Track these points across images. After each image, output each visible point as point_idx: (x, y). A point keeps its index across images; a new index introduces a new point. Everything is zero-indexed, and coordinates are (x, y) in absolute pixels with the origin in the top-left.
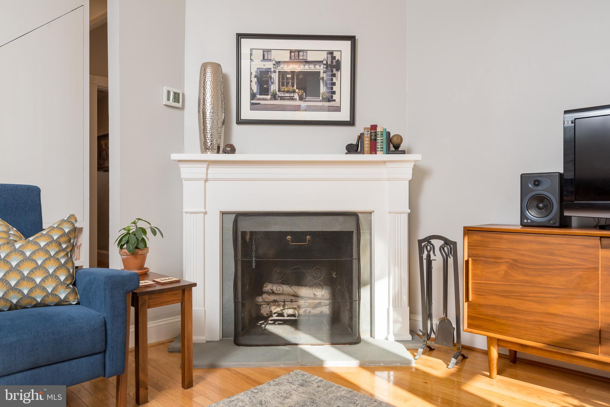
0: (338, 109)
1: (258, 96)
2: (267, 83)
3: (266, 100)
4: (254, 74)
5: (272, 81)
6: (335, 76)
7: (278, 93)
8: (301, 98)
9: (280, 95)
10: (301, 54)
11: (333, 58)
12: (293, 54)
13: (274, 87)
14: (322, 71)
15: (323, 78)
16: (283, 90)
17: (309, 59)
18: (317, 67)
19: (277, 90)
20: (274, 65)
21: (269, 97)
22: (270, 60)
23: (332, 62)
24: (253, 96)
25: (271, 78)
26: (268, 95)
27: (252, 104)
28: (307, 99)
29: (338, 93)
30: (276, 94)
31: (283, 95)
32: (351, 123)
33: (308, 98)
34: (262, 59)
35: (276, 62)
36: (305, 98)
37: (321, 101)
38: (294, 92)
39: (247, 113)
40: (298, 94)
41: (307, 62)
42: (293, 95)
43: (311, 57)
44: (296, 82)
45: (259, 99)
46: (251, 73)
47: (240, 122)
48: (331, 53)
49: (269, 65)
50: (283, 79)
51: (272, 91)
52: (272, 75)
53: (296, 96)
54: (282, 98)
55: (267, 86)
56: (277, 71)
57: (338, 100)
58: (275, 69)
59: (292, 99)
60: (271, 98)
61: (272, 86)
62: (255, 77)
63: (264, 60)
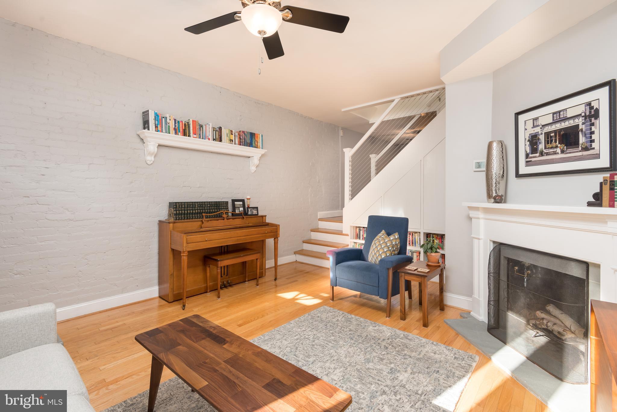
0: (597, 156)
1: (530, 155)
2: (536, 144)
3: (536, 158)
4: (527, 139)
5: (540, 141)
7: (544, 150)
8: (563, 152)
9: (546, 152)
10: (561, 113)
11: (592, 108)
12: (555, 115)
13: (541, 146)
14: (581, 124)
15: (582, 130)
16: (548, 147)
17: (568, 116)
18: (577, 120)
19: (543, 148)
20: (541, 128)
21: (538, 155)
22: (538, 126)
23: (590, 112)
24: (527, 156)
25: (539, 139)
26: (537, 153)
27: (527, 162)
28: (568, 152)
29: (597, 141)
30: (543, 151)
31: (548, 151)
32: (612, 168)
33: (569, 150)
34: (532, 126)
35: (543, 126)
36: (566, 151)
37: (581, 151)
38: (557, 147)
39: (523, 170)
40: (560, 148)
41: (566, 119)
42: (555, 150)
43: (570, 114)
44: (559, 138)
45: (531, 158)
46: (525, 139)
47: (518, 175)
48: (589, 104)
49: (538, 130)
50: (548, 138)
51: (540, 149)
52: (540, 137)
53: (559, 150)
54: (547, 154)
55: (536, 147)
56: (543, 133)
57: (597, 148)
58: (541, 132)
59: (555, 153)
60: (539, 155)
61: (540, 145)
62: (529, 141)
63: (534, 127)
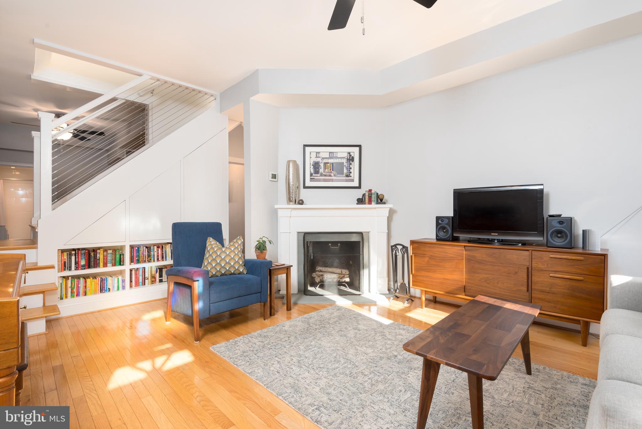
0: (353, 181)
1: (314, 175)
2: (318, 168)
3: (318, 177)
4: (312, 164)
5: (321, 167)
6: (351, 169)
7: (323, 173)
8: (335, 176)
10: (334, 154)
11: (350, 156)
12: (331, 154)
13: (321, 170)
14: (345, 162)
15: (345, 165)
16: (326, 172)
17: (338, 156)
18: (343, 160)
19: (323, 172)
20: (321, 159)
21: (319, 175)
22: (319, 157)
23: (350, 158)
24: (311, 175)
25: (320, 166)
27: (311, 179)
29: (352, 172)
30: (323, 174)
31: (326, 174)
32: (359, 187)
33: (338, 175)
34: (316, 157)
35: (322, 158)
37: (344, 177)
38: (331, 172)
39: (308, 183)
40: (333, 174)
41: (337, 158)
42: (330, 174)
43: (339, 155)
44: (332, 168)
45: (314, 176)
46: (310, 164)
47: (305, 187)
48: (349, 153)
49: (319, 160)
50: (326, 166)
51: (320, 172)
52: (321, 165)
54: (325, 176)
55: (318, 170)
56: (323, 162)
57: (353, 176)
59: (330, 176)
61: (320, 170)
62: (312, 165)
63: (317, 157)
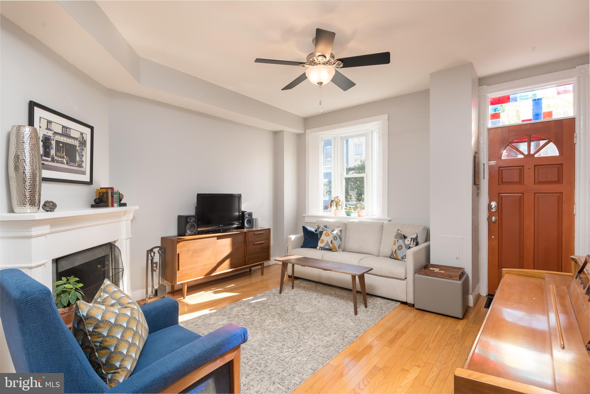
0: (84, 173)
1: (43, 158)
2: (49, 147)
3: (48, 161)
4: (41, 138)
5: (52, 147)
6: (83, 150)
7: (55, 157)
8: (67, 164)
9: (56, 159)
10: (68, 130)
11: (83, 138)
12: (64, 129)
13: (53, 152)
14: (77, 146)
15: (78, 150)
16: (58, 155)
17: (72, 135)
18: (76, 142)
19: (54, 154)
20: (53, 134)
21: (50, 159)
22: (51, 130)
23: (82, 140)
25: (51, 144)
26: (49, 157)
28: (70, 164)
29: (84, 162)
30: (54, 158)
31: (57, 159)
32: (91, 183)
34: (46, 128)
35: (55, 132)
36: (69, 163)
37: (77, 167)
38: (63, 158)
40: (66, 160)
42: (63, 160)
43: (72, 133)
44: (65, 151)
45: (44, 160)
48: (82, 134)
49: (50, 134)
50: (58, 147)
51: (51, 154)
52: (52, 142)
53: (65, 162)
54: (58, 162)
55: (49, 151)
56: (55, 139)
57: (84, 167)
58: (53, 138)
59: (63, 163)
60: (51, 160)
62: (42, 141)
63: (47, 129)
